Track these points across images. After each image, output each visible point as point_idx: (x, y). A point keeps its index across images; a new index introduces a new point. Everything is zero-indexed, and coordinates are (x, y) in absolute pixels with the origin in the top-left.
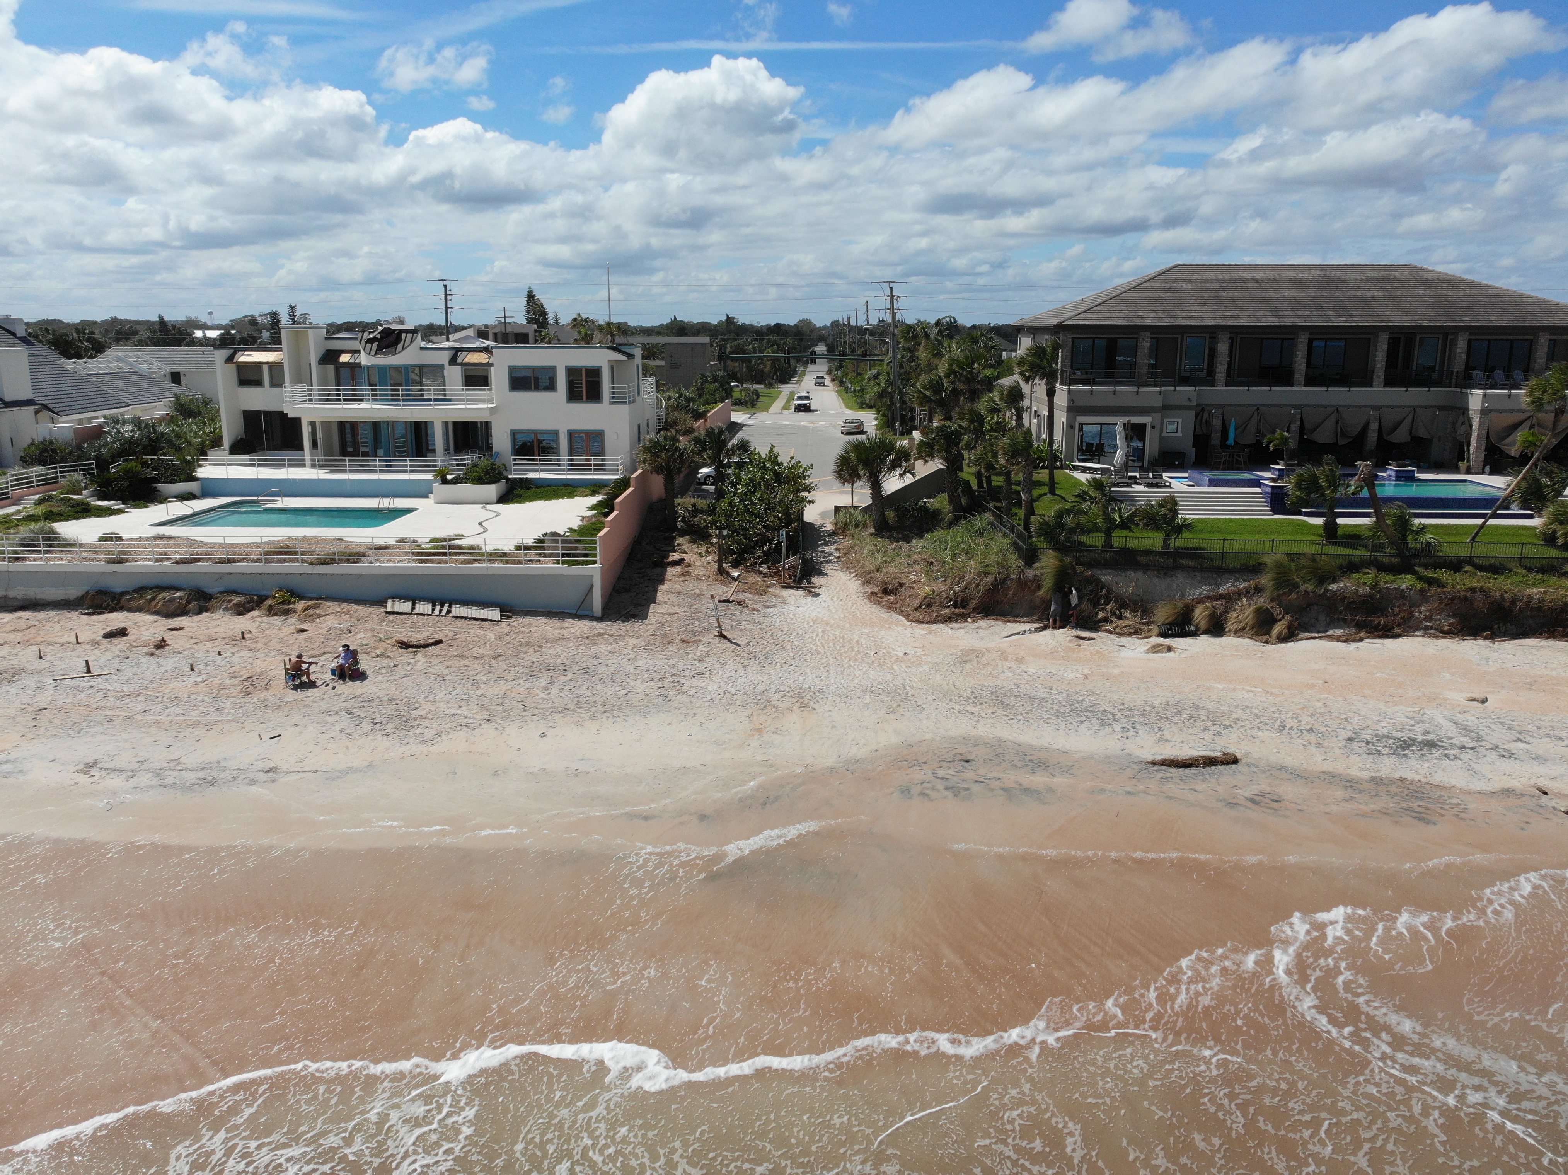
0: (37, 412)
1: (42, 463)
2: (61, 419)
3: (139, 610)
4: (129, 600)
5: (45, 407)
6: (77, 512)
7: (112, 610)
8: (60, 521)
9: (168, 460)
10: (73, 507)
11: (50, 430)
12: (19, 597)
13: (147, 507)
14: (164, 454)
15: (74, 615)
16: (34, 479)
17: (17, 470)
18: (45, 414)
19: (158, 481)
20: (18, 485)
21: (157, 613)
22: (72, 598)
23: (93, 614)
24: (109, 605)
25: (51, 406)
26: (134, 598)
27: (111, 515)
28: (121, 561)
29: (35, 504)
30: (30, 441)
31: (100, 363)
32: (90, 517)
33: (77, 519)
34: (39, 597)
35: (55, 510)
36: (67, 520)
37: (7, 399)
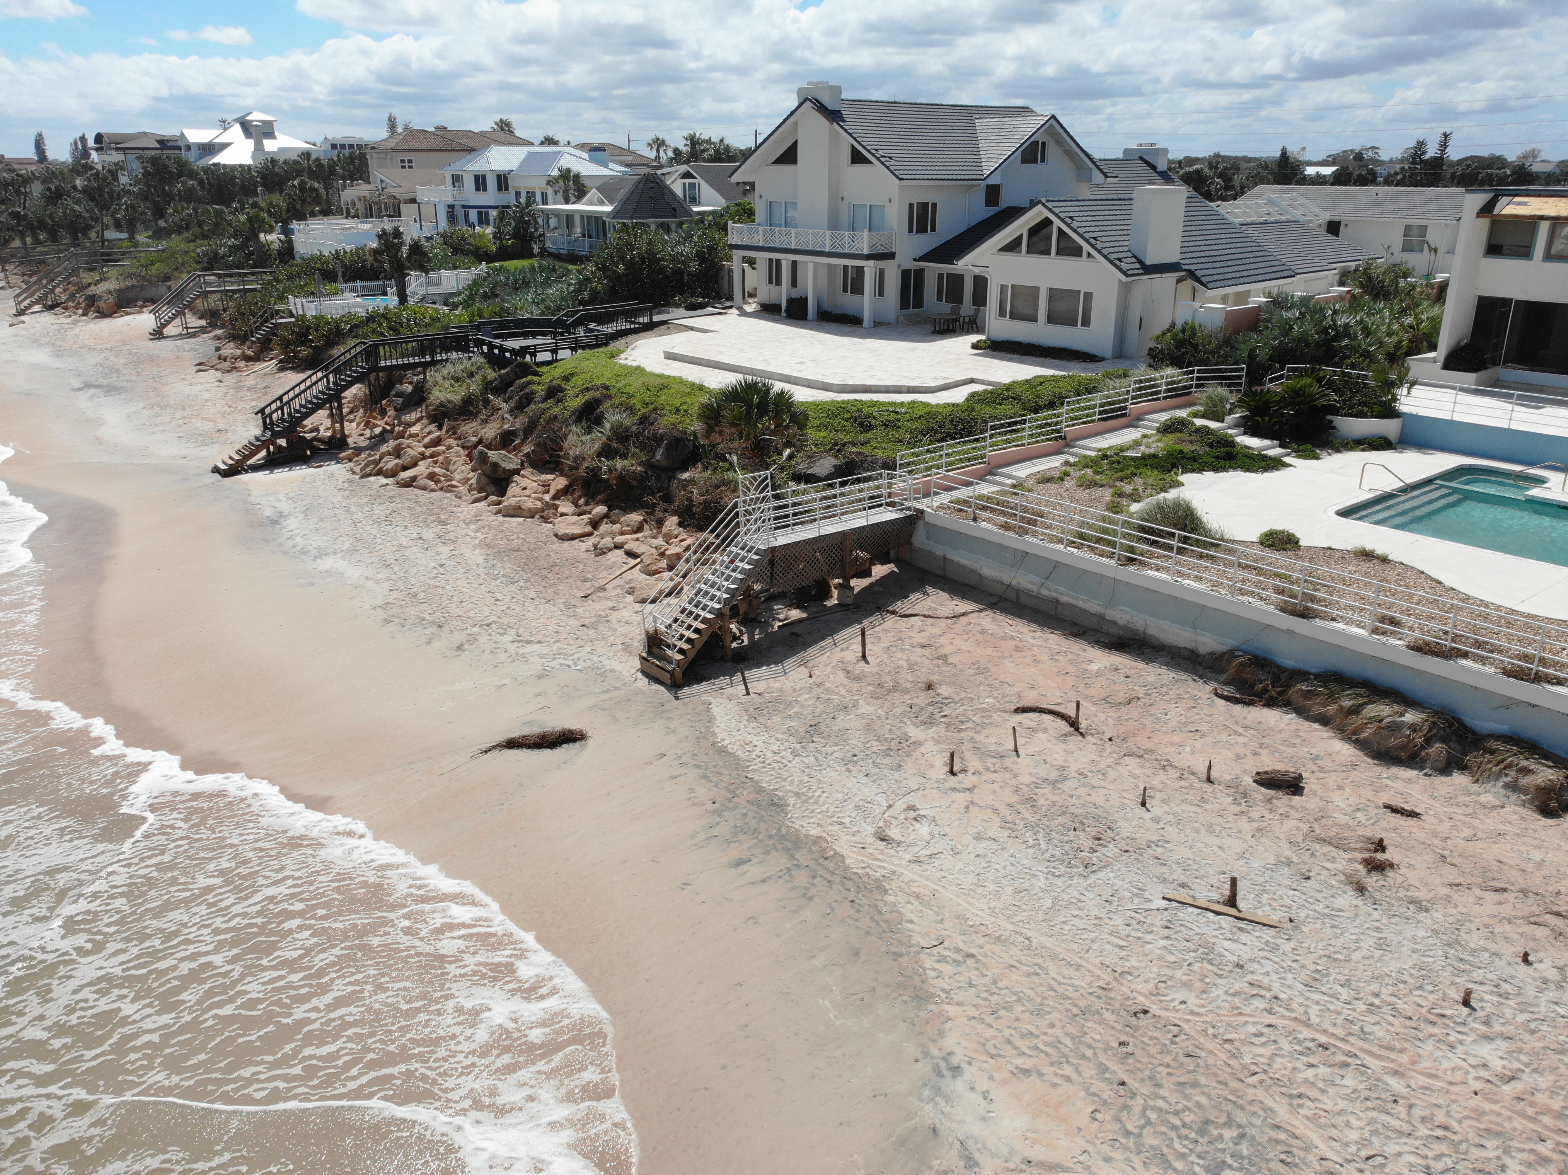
0: (1179, 281)
1: (1177, 362)
2: (1210, 293)
3: (1324, 721)
4: (1307, 695)
5: (1192, 274)
6: (1217, 458)
7: (1270, 703)
8: (1193, 471)
9: (1359, 376)
10: (1211, 445)
11: (1195, 310)
12: (1121, 622)
13: (1317, 458)
14: (1353, 366)
15: (1202, 690)
16: (1163, 388)
17: (1142, 372)
18: (1189, 283)
19: (1335, 411)
20: (1140, 396)
21: (1362, 745)
22: (1203, 650)
23: (1237, 701)
24: (1265, 690)
25: (1199, 273)
26: (1314, 694)
27: (1266, 469)
28: (1305, 614)
29: (1159, 430)
30: (1166, 326)
31: (1248, 206)
32: (1235, 469)
33: (1216, 470)
34: (1151, 631)
35: (1188, 448)
36: (1200, 470)
37: (1148, 262)
